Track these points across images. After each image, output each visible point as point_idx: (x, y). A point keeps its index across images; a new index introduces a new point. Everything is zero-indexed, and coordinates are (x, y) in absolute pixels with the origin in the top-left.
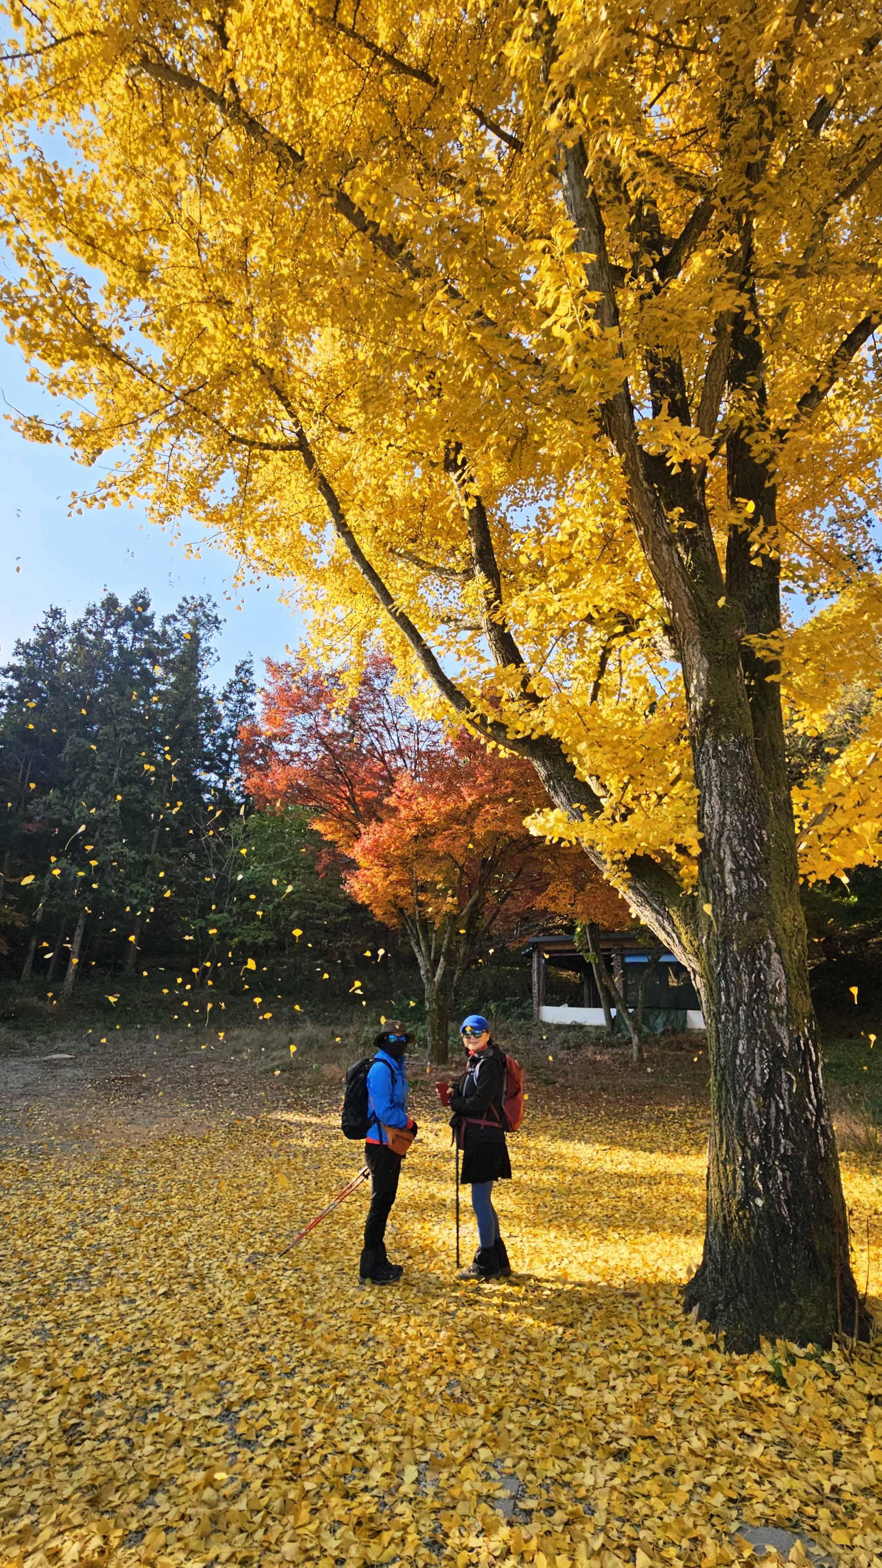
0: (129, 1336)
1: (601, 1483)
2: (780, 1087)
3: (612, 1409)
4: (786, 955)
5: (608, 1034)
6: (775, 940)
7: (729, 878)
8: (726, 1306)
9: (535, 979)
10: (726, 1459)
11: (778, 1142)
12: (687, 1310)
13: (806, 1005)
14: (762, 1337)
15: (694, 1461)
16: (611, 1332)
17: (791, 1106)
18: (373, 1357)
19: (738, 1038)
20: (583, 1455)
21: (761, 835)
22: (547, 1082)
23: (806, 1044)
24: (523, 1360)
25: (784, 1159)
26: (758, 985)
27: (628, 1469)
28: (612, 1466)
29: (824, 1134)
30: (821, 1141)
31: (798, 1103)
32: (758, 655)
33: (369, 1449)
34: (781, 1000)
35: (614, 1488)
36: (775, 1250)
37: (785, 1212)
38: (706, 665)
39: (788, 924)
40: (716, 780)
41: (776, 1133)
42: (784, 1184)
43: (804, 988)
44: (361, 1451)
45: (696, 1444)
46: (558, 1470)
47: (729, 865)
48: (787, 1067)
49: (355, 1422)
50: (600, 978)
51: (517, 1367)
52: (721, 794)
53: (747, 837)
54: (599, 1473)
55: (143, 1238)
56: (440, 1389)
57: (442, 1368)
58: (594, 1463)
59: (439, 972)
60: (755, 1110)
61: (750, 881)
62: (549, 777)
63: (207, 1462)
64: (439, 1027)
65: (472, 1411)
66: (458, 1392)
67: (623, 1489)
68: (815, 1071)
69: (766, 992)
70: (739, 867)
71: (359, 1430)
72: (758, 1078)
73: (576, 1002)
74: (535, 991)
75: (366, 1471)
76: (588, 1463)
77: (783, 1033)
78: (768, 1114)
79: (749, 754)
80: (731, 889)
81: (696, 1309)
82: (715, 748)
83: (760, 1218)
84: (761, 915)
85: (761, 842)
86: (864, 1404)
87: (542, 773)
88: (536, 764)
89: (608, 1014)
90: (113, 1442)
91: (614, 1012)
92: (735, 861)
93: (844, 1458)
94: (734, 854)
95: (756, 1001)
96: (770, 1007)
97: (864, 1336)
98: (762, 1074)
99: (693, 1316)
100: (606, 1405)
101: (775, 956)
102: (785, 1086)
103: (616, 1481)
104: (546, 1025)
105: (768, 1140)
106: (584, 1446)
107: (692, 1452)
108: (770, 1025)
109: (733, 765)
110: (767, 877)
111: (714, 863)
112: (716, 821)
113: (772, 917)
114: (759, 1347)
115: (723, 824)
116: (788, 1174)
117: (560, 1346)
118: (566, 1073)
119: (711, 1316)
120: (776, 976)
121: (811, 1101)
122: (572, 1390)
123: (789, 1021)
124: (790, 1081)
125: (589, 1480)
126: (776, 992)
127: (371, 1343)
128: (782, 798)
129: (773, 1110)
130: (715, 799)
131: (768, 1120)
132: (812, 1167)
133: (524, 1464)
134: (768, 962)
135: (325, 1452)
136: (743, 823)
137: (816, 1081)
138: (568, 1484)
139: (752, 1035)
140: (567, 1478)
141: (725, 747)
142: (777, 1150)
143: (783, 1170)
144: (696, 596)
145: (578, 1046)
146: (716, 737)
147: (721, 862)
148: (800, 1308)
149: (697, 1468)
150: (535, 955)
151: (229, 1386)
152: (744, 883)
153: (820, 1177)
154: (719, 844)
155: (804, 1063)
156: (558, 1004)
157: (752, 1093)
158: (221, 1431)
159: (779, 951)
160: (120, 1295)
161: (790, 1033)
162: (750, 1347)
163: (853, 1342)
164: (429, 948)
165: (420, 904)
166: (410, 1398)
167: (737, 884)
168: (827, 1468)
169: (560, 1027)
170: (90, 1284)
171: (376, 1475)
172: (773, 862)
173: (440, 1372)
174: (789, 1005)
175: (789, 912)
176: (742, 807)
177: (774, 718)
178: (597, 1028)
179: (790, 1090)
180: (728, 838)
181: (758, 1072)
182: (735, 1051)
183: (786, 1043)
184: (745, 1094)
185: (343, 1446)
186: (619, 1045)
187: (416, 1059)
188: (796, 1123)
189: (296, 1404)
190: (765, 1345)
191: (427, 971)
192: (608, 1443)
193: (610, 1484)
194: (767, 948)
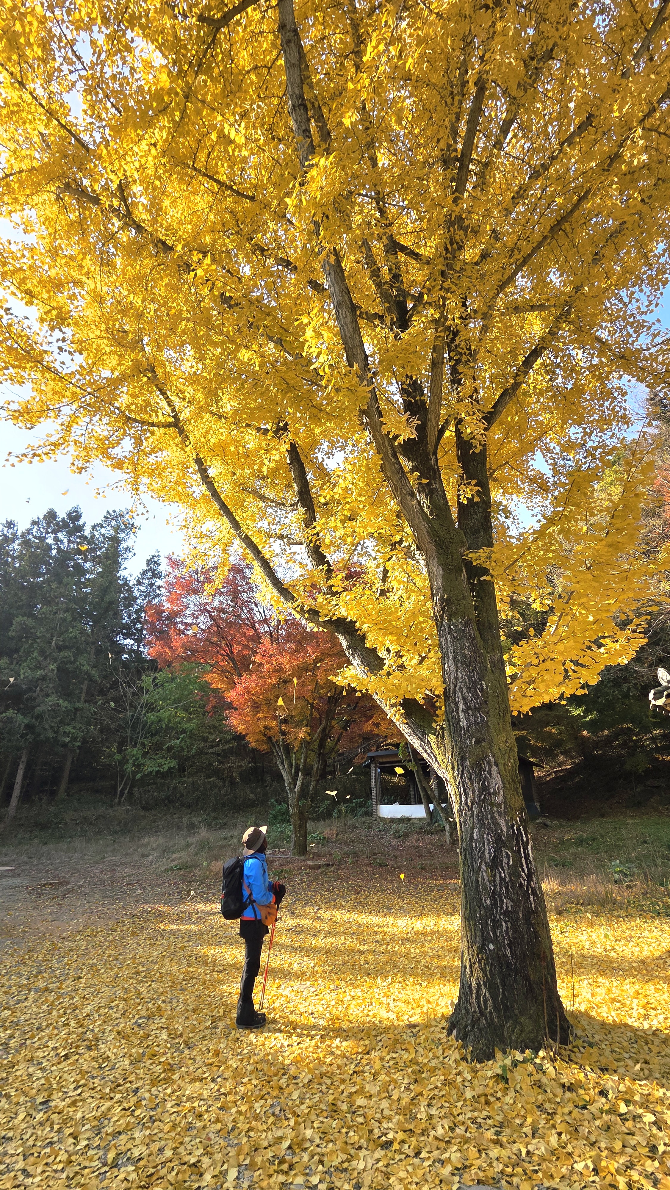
0: (34, 1091)
1: (369, 1166)
2: (501, 861)
3: (386, 1112)
4: (501, 767)
5: (429, 824)
6: (494, 756)
7: (462, 716)
8: (473, 1027)
9: (373, 784)
10: (459, 1140)
11: (502, 901)
12: (449, 1033)
13: (519, 801)
14: (496, 1049)
15: (436, 1143)
16: (395, 1055)
17: (510, 874)
18: (218, 1090)
19: (473, 828)
20: (360, 1148)
21: (481, 685)
22: (381, 865)
23: (518, 829)
24: (329, 1082)
25: (506, 913)
26: (484, 789)
27: (390, 1155)
28: (379, 1153)
29: (534, 894)
30: (532, 899)
31: (514, 873)
32: (474, 564)
33: (206, 1160)
34: (500, 799)
35: (377, 1169)
36: (503, 982)
37: (508, 953)
38: (441, 572)
39: (502, 745)
40: (451, 649)
41: (500, 895)
42: (507, 931)
43: (516, 789)
44: (199, 1161)
45: (440, 1131)
46: (340, 1160)
47: (461, 706)
48: (505, 846)
49: (198, 1140)
50: (420, 781)
51: (324, 1087)
52: (455, 658)
53: (472, 687)
54: (369, 1160)
55: (55, 1013)
56: (264, 1109)
57: (268, 1093)
58: (367, 1153)
59: (299, 783)
60: (486, 879)
61: (475, 717)
62: (349, 647)
63: (82, 1181)
64: (300, 827)
65: (286, 1123)
66: (277, 1111)
67: (384, 1169)
68: (526, 848)
69: (489, 794)
70: (469, 708)
71: (199, 1145)
72: (487, 856)
73: (405, 801)
74: (374, 793)
75: (201, 1175)
76: (363, 1153)
77: (502, 822)
78: (494, 881)
79: (472, 630)
80: (464, 723)
81: (454, 1032)
82: (449, 627)
83: (492, 959)
84: (484, 740)
85: (482, 690)
86: (559, 1091)
87: (344, 644)
88: (341, 638)
89: (427, 809)
90: (12, 1174)
91: (432, 807)
92: (466, 704)
93: (540, 1132)
94: (464, 699)
95: (484, 801)
96: (492, 804)
97: (564, 1041)
98: (490, 853)
99: (453, 1036)
100: (382, 1110)
101: (494, 769)
102: (505, 860)
103: (381, 1164)
104: (384, 820)
105: (495, 900)
106: (362, 1141)
107: (436, 1138)
108: (493, 817)
109: (461, 638)
110: (487, 713)
111: (453, 705)
112: (452, 677)
113: (491, 742)
114: (494, 1057)
115: (456, 678)
116: (509, 925)
117: (357, 1069)
118: (396, 857)
119: (463, 1037)
120: (496, 782)
121: (523, 871)
122: (360, 1101)
123: (506, 813)
124: (508, 856)
125: (361, 1166)
126: (496, 794)
127: (219, 1080)
128: (496, 658)
129: (498, 878)
130: (451, 662)
131: (495, 886)
132: (527, 919)
133: (316, 1158)
134: (490, 773)
135: (172, 1165)
136: (470, 678)
137: (527, 856)
138: (346, 1170)
139: (482, 824)
140: (345, 1165)
141: (455, 626)
142: (502, 907)
143: (506, 922)
144: (432, 528)
145: (406, 835)
146: (450, 620)
147: (456, 704)
148: (521, 1024)
149: (438, 1149)
150: (372, 766)
151: (106, 1122)
152: (472, 718)
153: (532, 925)
154: (455, 692)
155: (518, 843)
156: (391, 803)
157: (483, 867)
158: (96, 1157)
159: (497, 765)
160: (31, 1060)
161: (507, 822)
162: (487, 1056)
163: (556, 1046)
164: (291, 766)
165: (284, 733)
166: (242, 1118)
167: (467, 719)
168: (527, 1139)
169: (393, 821)
170: (9, 1053)
171: (208, 1177)
172: (490, 703)
173: (266, 1097)
174: (505, 803)
175: (503, 737)
176: (468, 666)
177: (490, 605)
178: (420, 819)
179: (508, 863)
180: (460, 688)
181: (487, 852)
182: (472, 837)
183: (504, 829)
184: (479, 868)
185: (186, 1159)
186: (437, 832)
187: (283, 853)
188: (513, 887)
189: (156, 1131)
190: (499, 1055)
191: (290, 784)
192: (380, 1137)
193: (375, 1167)
194: (489, 762)
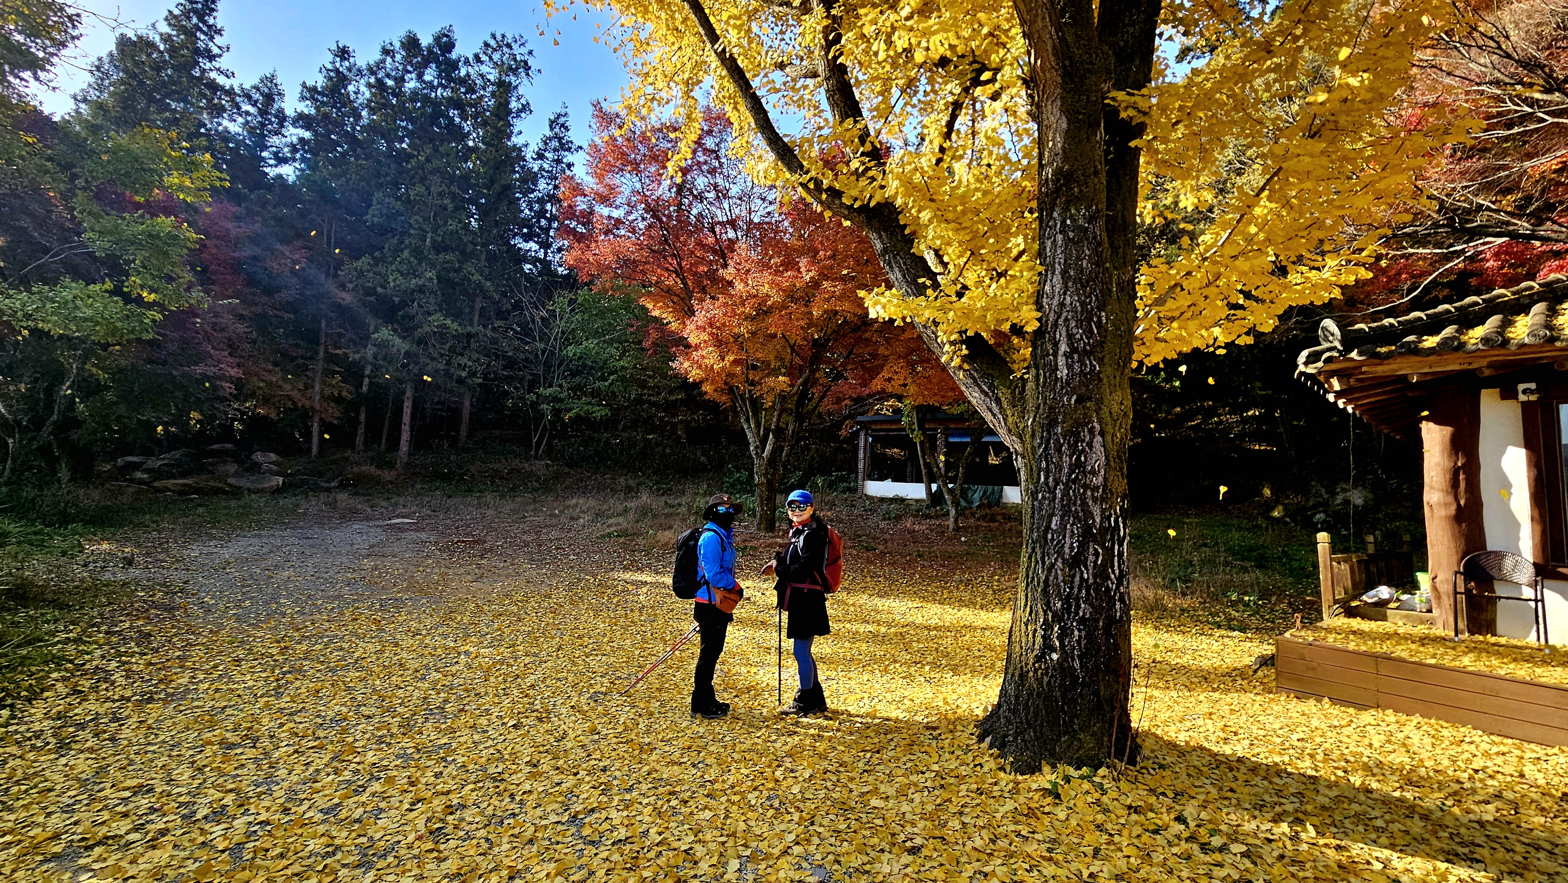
0: (483, 760)
1: (896, 870)
2: (1086, 559)
3: (909, 816)
4: (1109, 438)
5: (928, 507)
6: (1100, 422)
7: (1061, 361)
8: (1016, 738)
9: (861, 455)
10: (1003, 853)
11: (1078, 607)
12: (981, 739)
13: (1121, 485)
14: (1043, 762)
15: (976, 855)
16: (913, 757)
17: (1095, 576)
18: (702, 776)
19: (1053, 515)
20: (882, 851)
21: (1099, 318)
22: (867, 549)
23: (1116, 521)
24: (835, 779)
25: (1082, 621)
26: (1079, 465)
27: (919, 861)
28: (906, 859)
29: (1122, 600)
30: (1118, 607)
31: (1102, 573)
32: (1123, 115)
33: (698, 847)
34: (1097, 481)
35: (906, 875)
36: (1064, 696)
37: (1077, 664)
38: (1065, 126)
39: (1115, 408)
40: (1060, 257)
41: (1077, 599)
42: (1079, 642)
43: (1121, 469)
44: (691, 849)
45: (978, 843)
46: (860, 862)
47: (1063, 347)
48: (1095, 541)
49: (686, 827)
50: (923, 456)
51: (829, 784)
52: (1064, 273)
53: (1086, 318)
54: (895, 864)
55: (492, 679)
56: (760, 801)
57: (763, 784)
58: (891, 856)
59: (768, 448)
60: (1061, 578)
61: (1083, 364)
62: (885, 251)
63: (557, 856)
64: (768, 499)
65: (788, 817)
66: (776, 804)
67: (914, 876)
68: (1121, 545)
69: (1084, 472)
70: (1074, 350)
71: (689, 832)
72: (1067, 550)
73: (900, 477)
74: (861, 465)
75: (696, 863)
76: (886, 856)
77: (1096, 511)
78: (1072, 582)
79: (1099, 229)
80: (1063, 372)
81: (988, 740)
82: (1063, 222)
83: (1054, 669)
84: (1090, 399)
85: (1099, 325)
86: (1125, 812)
87: (879, 246)
88: (873, 236)
89: (929, 489)
90: (475, 842)
91: (934, 487)
92: (1070, 344)
93: (1102, 852)
94: (1070, 336)
95: (1074, 481)
96: (1086, 487)
97: (1132, 762)
98: (1072, 548)
99: (985, 745)
100: (904, 814)
101: (1098, 438)
102: (1091, 558)
103: (909, 870)
104: (869, 498)
105: (1070, 606)
106: (883, 844)
107: (975, 849)
108: (1084, 503)
109: (1080, 241)
110: (1101, 361)
111: (1049, 347)
112: (1055, 302)
113: (1100, 402)
114: (1040, 770)
115: (1062, 305)
116: (1083, 633)
117: (867, 768)
118: (886, 541)
119: (1001, 745)
120: (1097, 458)
121: (1113, 572)
122: (875, 802)
123: (1103, 499)
124: (1096, 554)
125: (886, 869)
126: (1093, 473)
127: (700, 765)
128: (1126, 278)
129: (1077, 579)
130: (1057, 279)
131: (1071, 588)
132: (1107, 629)
133: (831, 857)
134: (1090, 445)
135: (660, 849)
136: (1083, 304)
137: (1121, 554)
138: (868, 872)
139: (1066, 512)
140: (867, 867)
141: (1074, 221)
142: (1077, 613)
143: (1079, 630)
144: (1063, 40)
145: (898, 518)
146: (1066, 209)
147: (1056, 345)
148: (1080, 740)
149: (978, 860)
150: (862, 434)
151: (575, 799)
152: (1076, 366)
153: (1113, 636)
154: (1056, 325)
155: (1112, 539)
156: (881, 479)
157: (1059, 564)
158: (569, 833)
159: (1102, 434)
160: (474, 727)
161: (1103, 511)
162: (1033, 769)
163: (1121, 766)
164: (758, 425)
165: (751, 382)
166: (735, 808)
167: (1069, 367)
168: (1087, 860)
169: (882, 500)
170: (446, 717)
171: (704, 866)
172: (1108, 346)
173: (761, 788)
174: (1105, 486)
175: (1118, 396)
176: (1084, 287)
177: (1130, 191)
178: (917, 501)
179: (1095, 562)
180: (1066, 320)
181: (1067, 546)
182: (1048, 527)
183: (1098, 520)
184: (1053, 565)
185: (675, 845)
186: (937, 517)
187: (745, 527)
188: (1097, 591)
189: (634, 813)
190: (1046, 769)
191: (757, 447)
192: (904, 842)
193: (903, 872)
194: (1091, 431)
